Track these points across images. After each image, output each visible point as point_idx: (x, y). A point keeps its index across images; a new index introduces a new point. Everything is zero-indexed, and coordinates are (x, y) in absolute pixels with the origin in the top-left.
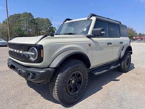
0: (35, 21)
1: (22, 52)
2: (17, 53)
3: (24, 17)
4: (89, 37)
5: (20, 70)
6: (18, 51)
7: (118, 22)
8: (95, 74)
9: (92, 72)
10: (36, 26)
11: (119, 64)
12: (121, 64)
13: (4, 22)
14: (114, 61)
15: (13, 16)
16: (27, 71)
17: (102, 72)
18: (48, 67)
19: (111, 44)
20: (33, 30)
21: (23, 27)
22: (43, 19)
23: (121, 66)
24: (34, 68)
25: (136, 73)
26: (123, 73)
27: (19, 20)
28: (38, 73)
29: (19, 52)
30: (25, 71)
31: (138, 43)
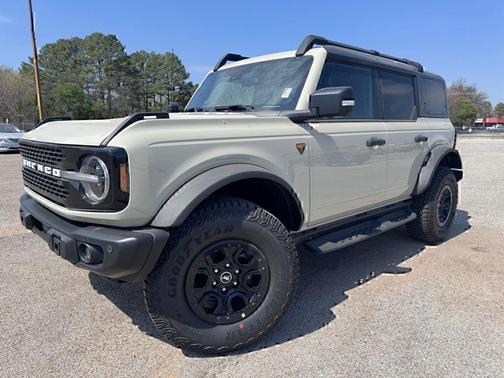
0: (129, 64)
1: (58, 171)
2: (45, 177)
3: (92, 49)
4: (299, 120)
5: (54, 236)
6: (47, 170)
7: (412, 63)
8: (321, 248)
9: (308, 244)
10: (132, 80)
11: (413, 216)
12: (419, 215)
13: (25, 68)
14: (393, 205)
15: (53, 46)
16: (76, 239)
17: (347, 242)
18: (148, 226)
19: (381, 143)
20: (125, 95)
21: (90, 85)
22: (156, 57)
23: (418, 221)
24: (98, 228)
25: (475, 245)
26: (427, 247)
27: (76, 61)
28: (110, 247)
29: (49, 173)
30: (70, 239)
31: (493, 137)
